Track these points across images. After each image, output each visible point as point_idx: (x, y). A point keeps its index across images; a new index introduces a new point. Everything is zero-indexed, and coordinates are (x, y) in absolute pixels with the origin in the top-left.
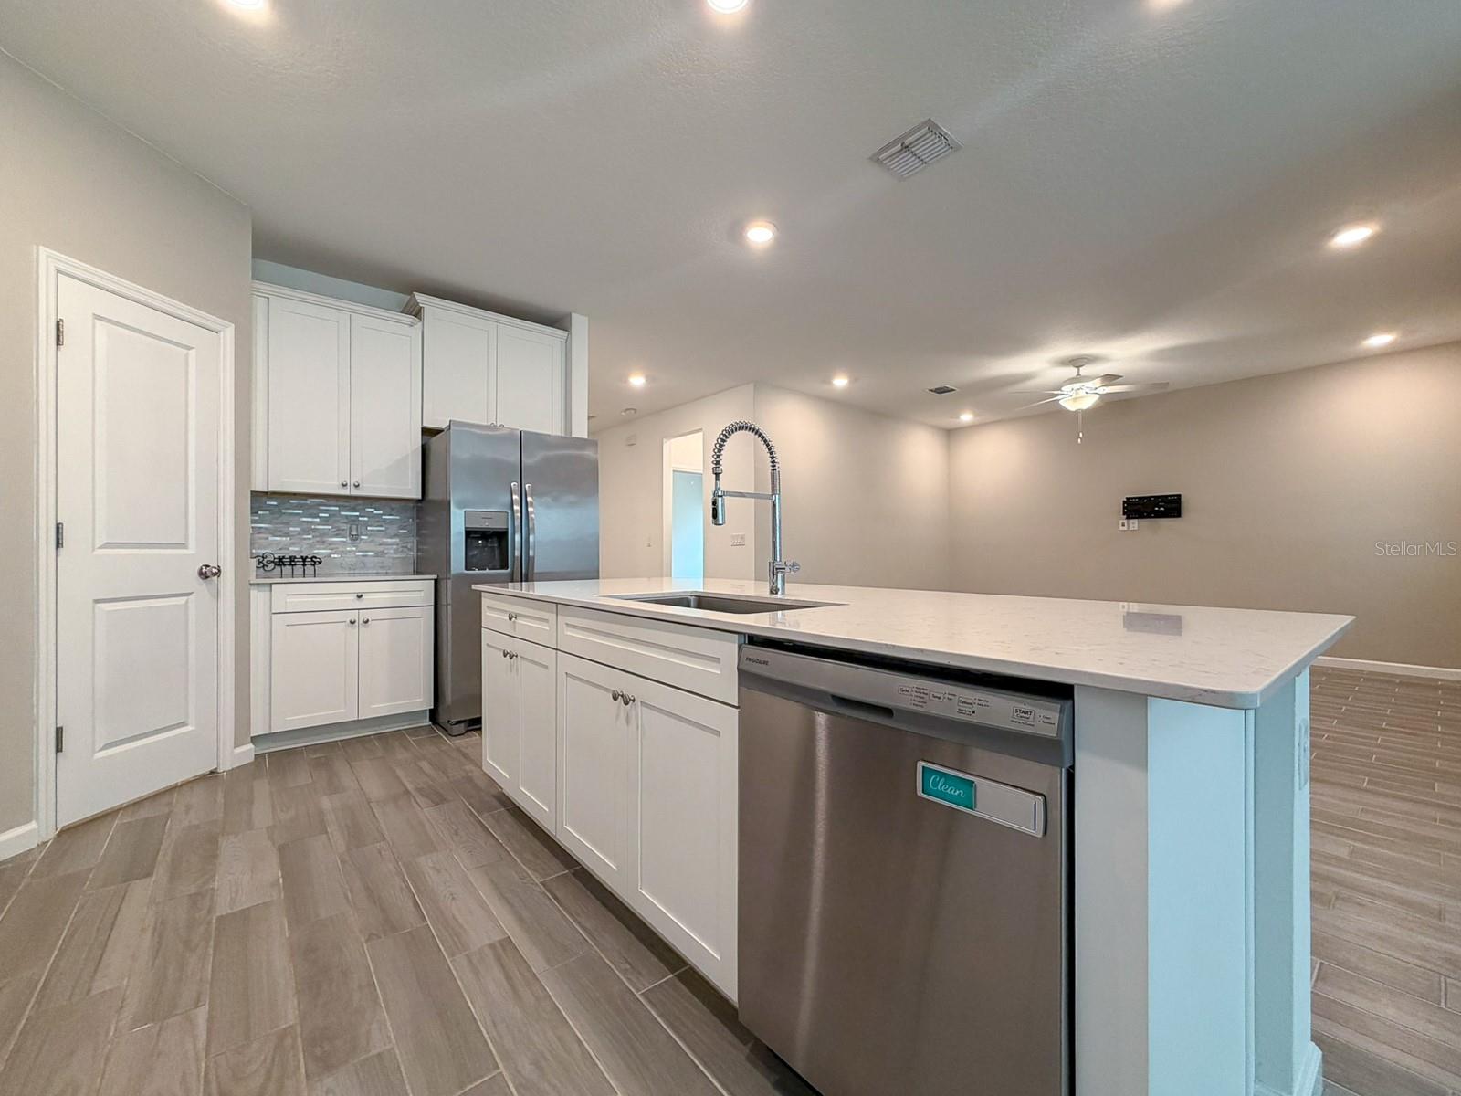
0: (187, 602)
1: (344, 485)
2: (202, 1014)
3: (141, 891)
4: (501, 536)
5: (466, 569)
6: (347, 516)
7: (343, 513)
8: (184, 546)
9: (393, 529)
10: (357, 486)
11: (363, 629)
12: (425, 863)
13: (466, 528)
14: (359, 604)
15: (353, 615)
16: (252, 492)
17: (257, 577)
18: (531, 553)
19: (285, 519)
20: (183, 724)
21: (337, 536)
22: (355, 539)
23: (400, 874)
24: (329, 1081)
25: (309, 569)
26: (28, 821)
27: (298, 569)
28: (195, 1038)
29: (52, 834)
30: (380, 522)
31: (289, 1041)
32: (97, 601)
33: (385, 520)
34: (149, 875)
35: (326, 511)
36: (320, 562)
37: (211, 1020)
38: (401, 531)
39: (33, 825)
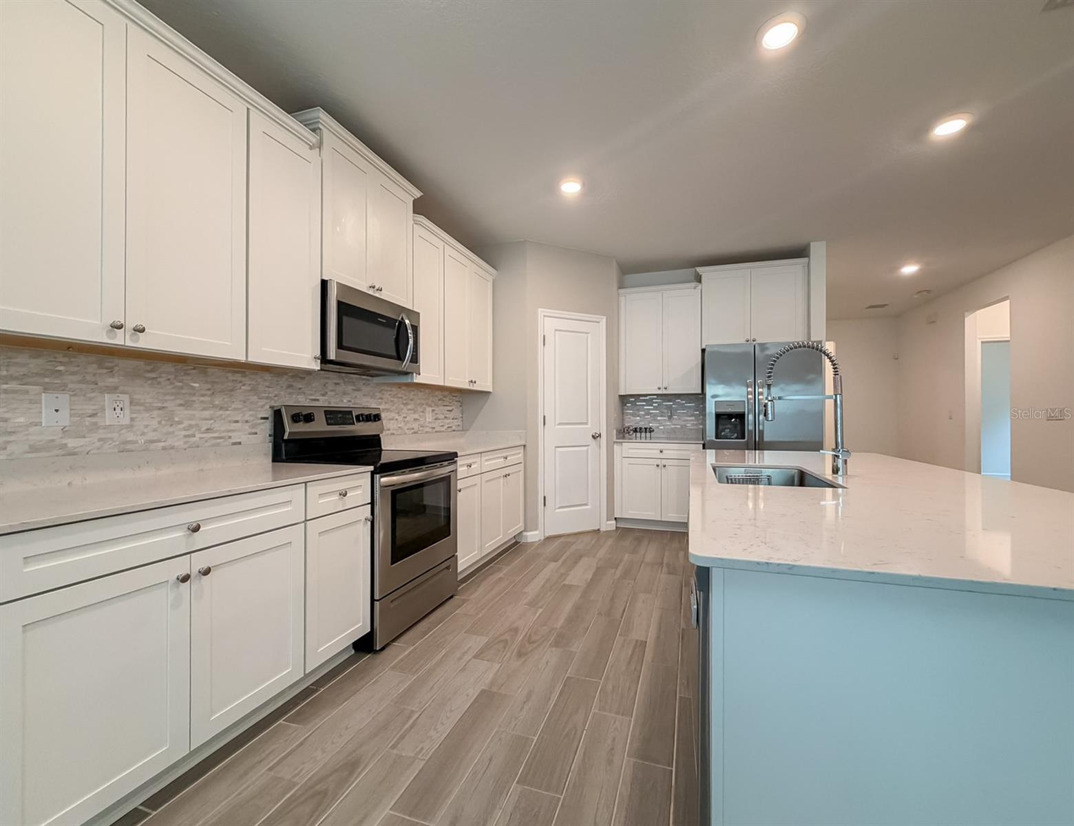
0: (587, 450)
1: (659, 389)
2: (540, 611)
3: (552, 565)
4: (741, 417)
5: (716, 438)
6: (666, 405)
7: (664, 403)
8: (586, 424)
9: (691, 412)
10: (666, 388)
11: (663, 470)
12: (642, 597)
13: (716, 412)
14: (661, 456)
15: (658, 462)
16: (620, 396)
17: (617, 439)
18: (761, 428)
19: (638, 407)
20: (586, 505)
21: (661, 416)
22: (670, 417)
23: (629, 596)
24: (554, 649)
25: (648, 434)
26: (536, 530)
27: (643, 434)
28: (534, 617)
29: (543, 538)
30: (684, 408)
31: (553, 632)
32: (556, 447)
33: (686, 407)
34: (557, 561)
35: (656, 403)
36: (653, 431)
37: (542, 613)
38: (696, 413)
39: (537, 532)
